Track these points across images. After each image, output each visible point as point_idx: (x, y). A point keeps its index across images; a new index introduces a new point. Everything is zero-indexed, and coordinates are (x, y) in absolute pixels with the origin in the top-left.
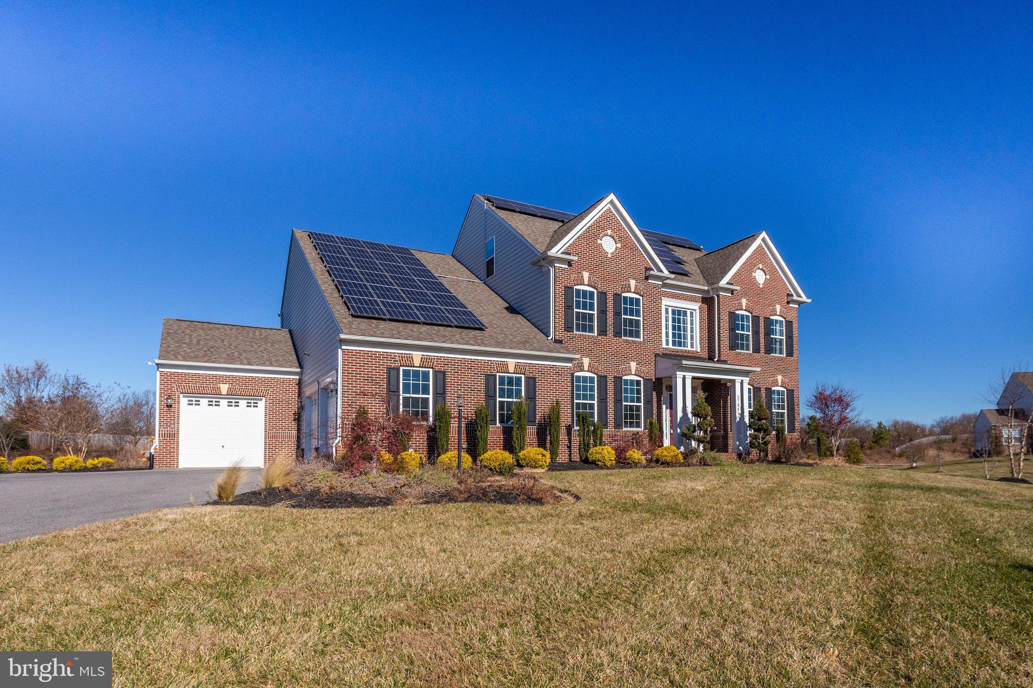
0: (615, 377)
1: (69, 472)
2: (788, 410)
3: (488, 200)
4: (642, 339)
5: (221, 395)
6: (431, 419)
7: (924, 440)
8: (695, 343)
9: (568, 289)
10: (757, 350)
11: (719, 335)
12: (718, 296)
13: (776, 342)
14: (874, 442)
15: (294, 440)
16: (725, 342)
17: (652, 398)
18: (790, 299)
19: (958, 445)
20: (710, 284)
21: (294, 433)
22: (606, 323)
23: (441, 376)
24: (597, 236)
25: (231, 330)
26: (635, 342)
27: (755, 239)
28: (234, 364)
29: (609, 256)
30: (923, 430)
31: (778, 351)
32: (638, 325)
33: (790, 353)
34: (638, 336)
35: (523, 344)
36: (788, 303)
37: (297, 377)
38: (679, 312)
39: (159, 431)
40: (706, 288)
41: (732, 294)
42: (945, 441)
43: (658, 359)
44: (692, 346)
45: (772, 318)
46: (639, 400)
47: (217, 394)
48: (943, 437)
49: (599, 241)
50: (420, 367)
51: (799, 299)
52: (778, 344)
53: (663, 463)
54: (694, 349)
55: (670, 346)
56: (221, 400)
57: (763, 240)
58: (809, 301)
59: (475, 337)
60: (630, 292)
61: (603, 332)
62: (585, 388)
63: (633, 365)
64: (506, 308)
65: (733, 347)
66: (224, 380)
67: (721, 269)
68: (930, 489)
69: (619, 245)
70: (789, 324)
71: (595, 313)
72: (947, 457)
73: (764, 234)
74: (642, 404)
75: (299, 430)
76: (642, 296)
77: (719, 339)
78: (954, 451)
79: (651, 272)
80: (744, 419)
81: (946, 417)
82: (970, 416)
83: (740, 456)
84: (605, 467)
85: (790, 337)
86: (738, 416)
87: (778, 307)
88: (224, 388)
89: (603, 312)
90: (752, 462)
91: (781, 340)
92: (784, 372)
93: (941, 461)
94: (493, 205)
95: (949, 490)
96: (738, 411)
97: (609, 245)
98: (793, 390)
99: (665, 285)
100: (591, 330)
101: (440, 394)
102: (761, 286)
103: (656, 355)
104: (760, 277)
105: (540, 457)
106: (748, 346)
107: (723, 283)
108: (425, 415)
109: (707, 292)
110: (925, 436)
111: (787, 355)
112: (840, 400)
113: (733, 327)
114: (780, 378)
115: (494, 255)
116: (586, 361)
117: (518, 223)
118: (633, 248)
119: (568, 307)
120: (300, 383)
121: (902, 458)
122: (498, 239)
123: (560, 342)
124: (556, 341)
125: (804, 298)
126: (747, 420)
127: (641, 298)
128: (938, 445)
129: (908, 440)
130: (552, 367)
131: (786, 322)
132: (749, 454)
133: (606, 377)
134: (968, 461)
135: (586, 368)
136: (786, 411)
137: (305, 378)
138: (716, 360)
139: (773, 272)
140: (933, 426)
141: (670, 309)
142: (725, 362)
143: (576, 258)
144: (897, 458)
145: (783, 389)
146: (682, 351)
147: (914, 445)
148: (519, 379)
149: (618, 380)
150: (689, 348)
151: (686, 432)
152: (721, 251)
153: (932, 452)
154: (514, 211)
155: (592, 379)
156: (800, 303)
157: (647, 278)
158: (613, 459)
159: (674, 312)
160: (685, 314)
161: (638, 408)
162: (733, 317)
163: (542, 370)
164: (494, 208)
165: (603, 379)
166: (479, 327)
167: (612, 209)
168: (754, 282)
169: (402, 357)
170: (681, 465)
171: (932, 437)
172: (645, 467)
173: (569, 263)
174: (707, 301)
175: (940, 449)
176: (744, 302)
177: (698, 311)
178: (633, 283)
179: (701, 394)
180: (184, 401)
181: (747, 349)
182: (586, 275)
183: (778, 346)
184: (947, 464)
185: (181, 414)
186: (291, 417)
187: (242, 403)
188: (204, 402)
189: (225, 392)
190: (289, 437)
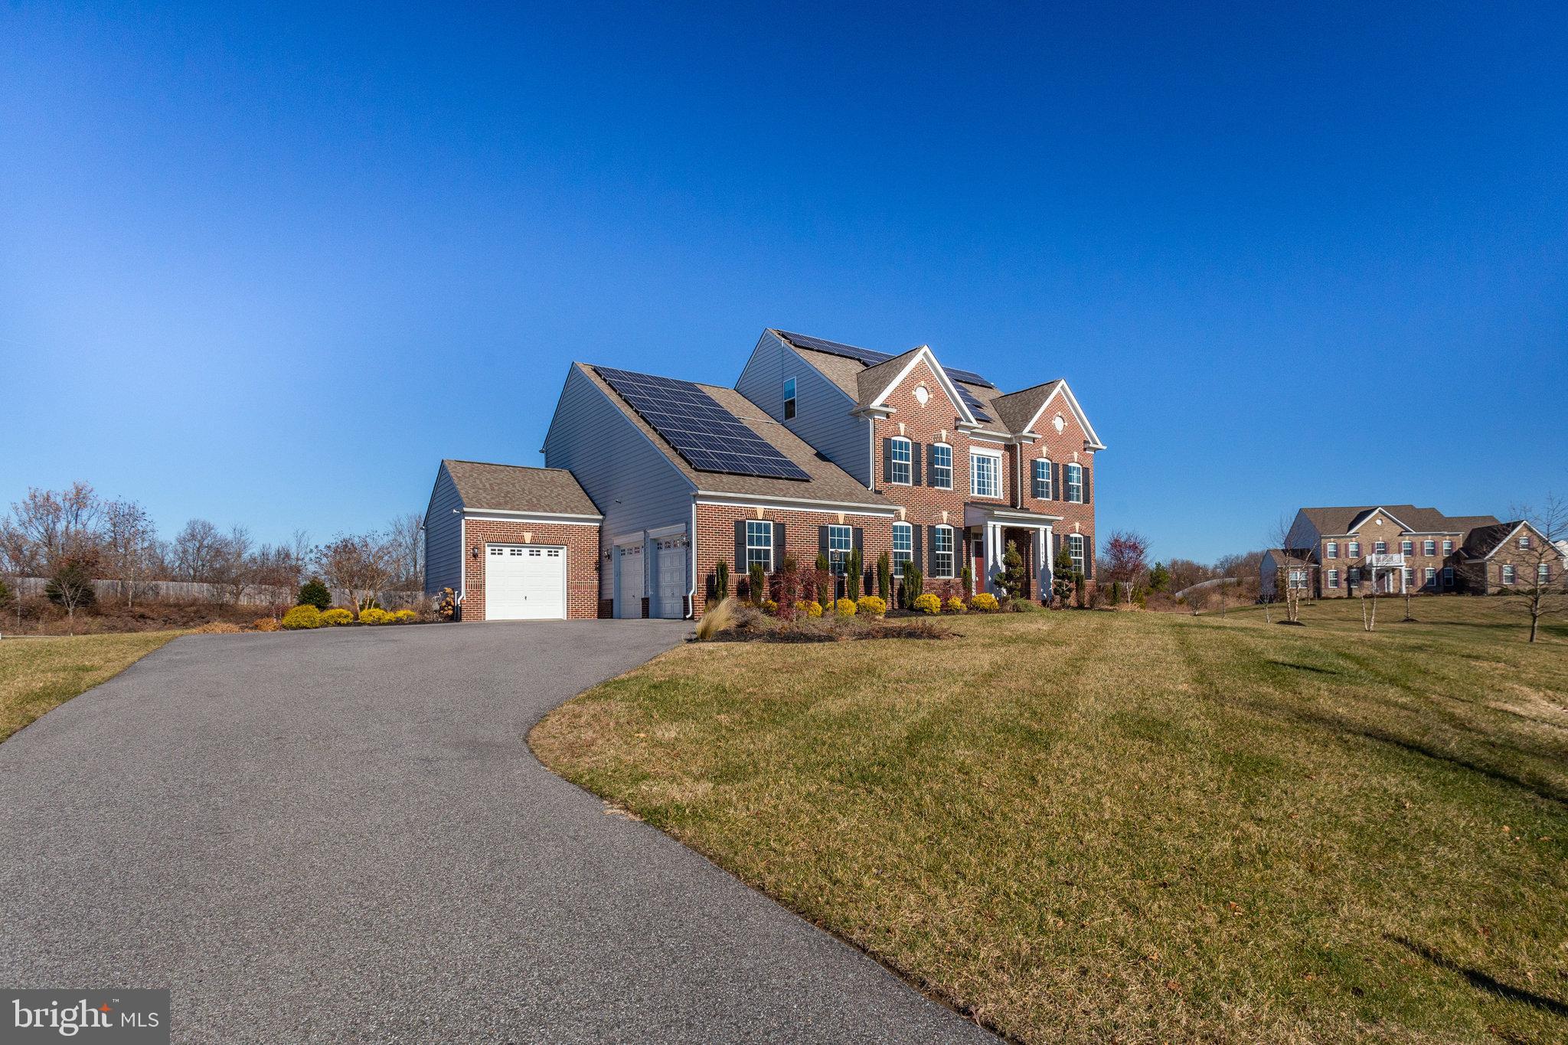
0: (929, 526)
1: (377, 625)
2: (1085, 557)
3: (783, 336)
4: (952, 489)
5: (524, 543)
6: (773, 570)
7: (1207, 584)
8: (998, 491)
9: (887, 441)
10: (1056, 498)
11: (1022, 483)
12: (1021, 444)
13: (1074, 488)
14: (1152, 587)
15: (596, 590)
16: (1028, 491)
17: (962, 547)
18: (1087, 446)
19: (1243, 590)
20: (1013, 432)
21: (596, 582)
22: (921, 473)
23: (780, 529)
24: (911, 388)
25: (515, 472)
26: (946, 491)
27: (1055, 387)
28: (535, 511)
29: (923, 407)
30: (1205, 570)
31: (1075, 498)
32: (948, 475)
33: (1087, 500)
34: (948, 486)
35: (849, 496)
36: (1085, 449)
37: (598, 524)
38: (983, 459)
39: (466, 582)
40: (1009, 436)
41: (1034, 442)
42: (1230, 584)
43: (967, 508)
44: (996, 495)
45: (1070, 465)
46: (950, 549)
47: (521, 543)
48: (1228, 580)
49: (914, 393)
50: (762, 520)
51: (1095, 446)
52: (1075, 490)
53: (981, 610)
54: (997, 497)
55: (976, 494)
56: (523, 549)
57: (1062, 387)
58: (1105, 448)
59: (807, 490)
60: (942, 442)
61: (917, 482)
62: (902, 537)
63: (945, 514)
64: (816, 455)
65: (1035, 495)
66: (526, 528)
67: (1022, 416)
68: (1219, 628)
69: (931, 396)
70: (1086, 471)
71: (910, 463)
72: (1232, 603)
73: (1063, 382)
74: (952, 553)
75: (600, 580)
76: (952, 446)
77: (1022, 487)
78: (1239, 597)
79: (962, 423)
80: (1047, 567)
81: (1231, 555)
82: (1257, 555)
83: (1044, 603)
84: (932, 614)
85: (1086, 484)
86: (1042, 563)
87: (1076, 454)
88: (528, 537)
89: (917, 462)
90: (1056, 609)
91: (1078, 487)
92: (1081, 520)
93: (1225, 608)
94: (791, 343)
95: (1232, 629)
96: (1042, 559)
97: (922, 396)
98: (1089, 537)
99: (973, 434)
100: (907, 481)
101: (780, 544)
102: (1060, 434)
103: (966, 504)
104: (1059, 424)
105: (878, 604)
106: (1048, 493)
107: (1025, 432)
108: (767, 566)
109: (1010, 439)
110: (1208, 579)
111: (1084, 502)
112: (1134, 547)
113: (1035, 475)
114: (1077, 525)
115: (795, 397)
116: (903, 511)
117: (819, 362)
118: (943, 398)
119: (887, 458)
120: (600, 531)
121: (1183, 605)
122: (800, 380)
123: (880, 492)
124: (877, 492)
125: (1100, 446)
126: (1051, 567)
127: (951, 447)
128: (1222, 589)
129: (1189, 584)
130: (876, 518)
131: (1083, 468)
132: (1053, 600)
133: (921, 526)
134: (1254, 607)
135: (903, 518)
136: (1082, 558)
137: (606, 528)
138: (1018, 508)
139: (1071, 419)
140: (1216, 567)
141: (975, 457)
142: (1027, 510)
143: (894, 410)
144: (1177, 606)
145: (1080, 536)
146: (987, 499)
147: (1195, 589)
148: (847, 530)
149: (932, 529)
150: (993, 496)
151: (998, 579)
152: (1018, 395)
153: (1216, 598)
154: (812, 350)
155: (908, 528)
156: (1095, 450)
157: (956, 428)
158: (939, 606)
159: (978, 459)
160: (989, 461)
161: (949, 556)
162: (1034, 465)
163: (868, 521)
164: (793, 347)
165: (918, 529)
166: (807, 480)
167: (925, 360)
168: (1053, 430)
169: (747, 510)
170: (997, 611)
171: (1215, 580)
172: (966, 614)
173: (888, 416)
174: (1010, 448)
175: (1223, 594)
176: (1045, 449)
177: (1001, 459)
178: (944, 433)
179: (1012, 544)
180: (488, 550)
181: (1048, 497)
182: (902, 426)
183: (1075, 493)
184: (1231, 611)
185: (486, 564)
186: (593, 566)
187: (544, 552)
188: (507, 551)
189: (528, 541)
190: (591, 587)
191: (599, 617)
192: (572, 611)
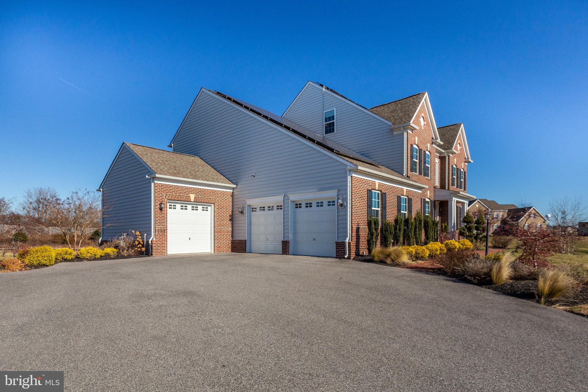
4: (430, 178)
5: (191, 202)
9: (412, 147)
10: (457, 187)
11: (448, 178)
15: (230, 233)
16: (451, 182)
18: (466, 160)
21: (230, 229)
22: (422, 168)
23: (384, 196)
24: (419, 116)
28: (197, 179)
29: (423, 128)
32: (428, 170)
36: (465, 162)
37: (232, 191)
39: (155, 227)
40: (443, 151)
41: (453, 155)
45: (461, 170)
47: (188, 201)
49: (420, 120)
50: (377, 190)
52: (461, 183)
56: (188, 206)
60: (428, 150)
61: (421, 173)
63: (429, 193)
66: (192, 191)
67: (444, 142)
69: (425, 123)
71: (418, 161)
73: (462, 125)
75: (233, 227)
76: (431, 153)
77: (448, 180)
79: (435, 140)
85: (465, 180)
87: (463, 164)
88: (192, 197)
89: (421, 161)
97: (422, 122)
100: (416, 172)
101: (385, 208)
102: (459, 152)
104: (459, 147)
106: (455, 183)
107: (453, 149)
109: (444, 153)
113: (452, 174)
115: (335, 121)
118: (429, 125)
119: (412, 157)
120: (233, 195)
122: (339, 111)
124: (408, 177)
131: (464, 172)
137: (235, 194)
139: (462, 145)
148: (406, 200)
157: (432, 143)
162: (452, 168)
163: (413, 194)
164: (330, 91)
167: (424, 101)
168: (457, 150)
169: (372, 183)
173: (412, 131)
174: (441, 158)
176: (455, 160)
178: (429, 145)
180: (168, 205)
182: (417, 138)
185: (168, 215)
186: (228, 218)
187: (200, 208)
188: (178, 206)
189: (192, 200)
190: (227, 232)
191: (232, 251)
192: (217, 247)
